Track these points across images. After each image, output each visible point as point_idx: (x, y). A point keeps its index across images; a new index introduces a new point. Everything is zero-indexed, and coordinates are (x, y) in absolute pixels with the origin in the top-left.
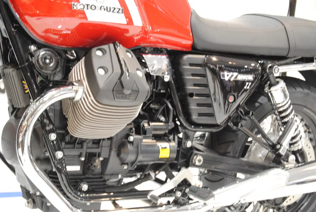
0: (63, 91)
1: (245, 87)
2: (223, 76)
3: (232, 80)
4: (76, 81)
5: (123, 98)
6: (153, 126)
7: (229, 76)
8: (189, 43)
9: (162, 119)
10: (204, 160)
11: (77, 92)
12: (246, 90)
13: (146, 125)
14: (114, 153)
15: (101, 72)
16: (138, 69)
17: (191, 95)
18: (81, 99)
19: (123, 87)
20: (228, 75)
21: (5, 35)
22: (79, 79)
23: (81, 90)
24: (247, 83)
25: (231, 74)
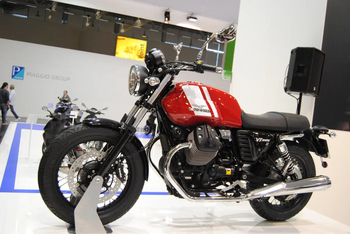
0: (184, 144)
1: (266, 145)
2: (256, 139)
3: (260, 141)
4: (190, 141)
5: (209, 148)
6: (224, 161)
7: (259, 140)
8: (240, 125)
9: (228, 158)
10: (247, 177)
11: (190, 145)
12: (267, 146)
13: (221, 160)
14: (206, 172)
15: (200, 137)
16: (216, 136)
17: (241, 148)
18: (191, 148)
19: (209, 143)
21: (161, 121)
22: (191, 139)
23: (191, 144)
24: (267, 143)
25: (259, 139)
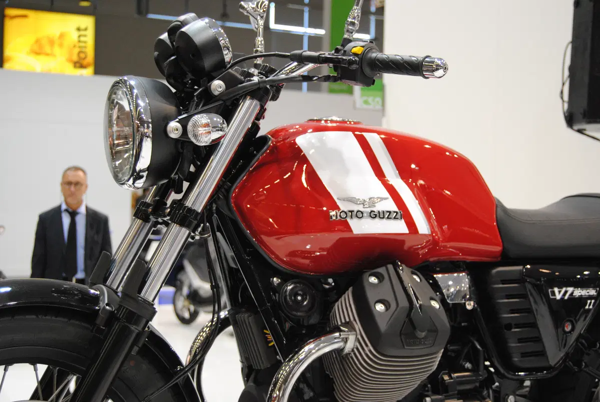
0: (324, 342)
1: (587, 307)
2: (553, 293)
3: (566, 297)
4: (343, 325)
5: (414, 344)
6: (458, 377)
7: (562, 293)
8: (498, 249)
9: (468, 365)
11: (346, 341)
12: (589, 310)
13: (446, 378)
15: (380, 307)
16: (432, 299)
17: (509, 327)
18: (353, 350)
19: (414, 328)
20: (560, 292)
21: (233, 265)
22: (348, 320)
23: (352, 339)
24: (589, 301)
25: (564, 290)
